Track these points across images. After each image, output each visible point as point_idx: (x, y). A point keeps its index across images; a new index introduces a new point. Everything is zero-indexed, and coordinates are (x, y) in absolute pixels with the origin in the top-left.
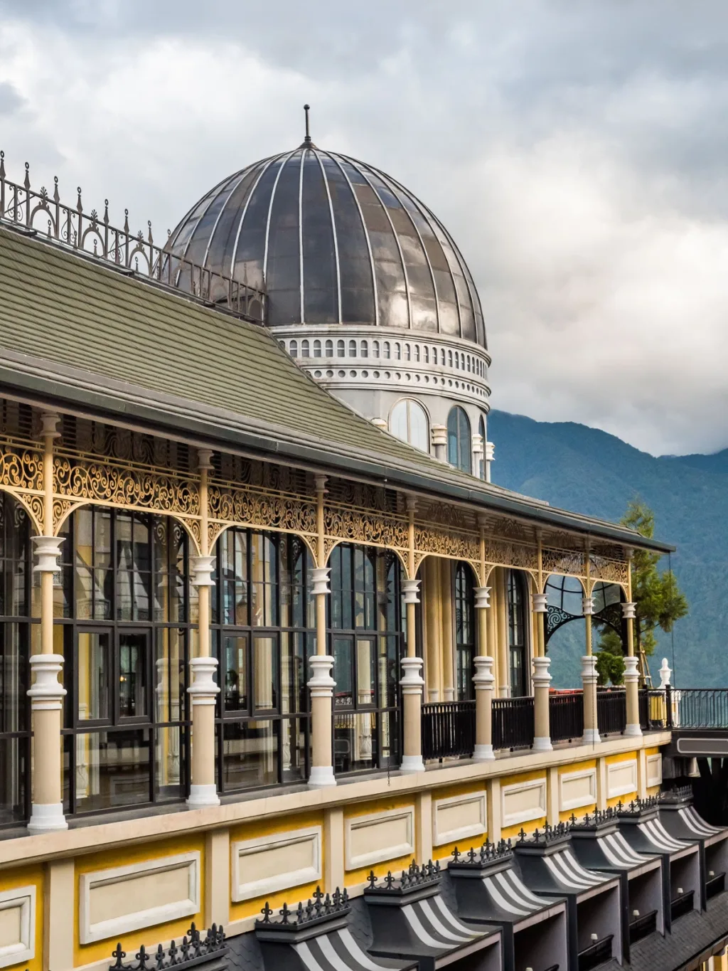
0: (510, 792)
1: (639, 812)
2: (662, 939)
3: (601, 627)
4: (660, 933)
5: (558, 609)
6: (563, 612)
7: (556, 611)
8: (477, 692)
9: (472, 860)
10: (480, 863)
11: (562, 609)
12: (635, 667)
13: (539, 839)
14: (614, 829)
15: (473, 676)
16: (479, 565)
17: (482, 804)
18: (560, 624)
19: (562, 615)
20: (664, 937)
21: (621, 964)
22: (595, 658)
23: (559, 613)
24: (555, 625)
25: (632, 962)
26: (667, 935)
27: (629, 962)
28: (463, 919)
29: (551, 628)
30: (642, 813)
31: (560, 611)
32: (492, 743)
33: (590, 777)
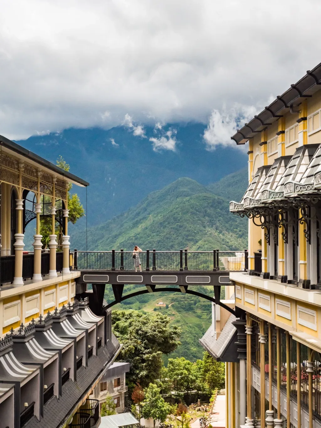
0: (28, 300)
1: (73, 309)
2: (85, 369)
3: (43, 221)
4: (84, 366)
5: (31, 211)
6: (33, 213)
7: (30, 212)
8: (16, 251)
9: (20, 334)
10: (24, 335)
11: (33, 212)
12: (68, 241)
13: (42, 323)
14: (65, 318)
15: (14, 243)
16: (19, 188)
17: (19, 307)
18: (32, 219)
19: (33, 215)
20: (86, 368)
21: (73, 382)
22: (42, 236)
23: (32, 214)
24: (29, 219)
25: (77, 381)
26: (87, 367)
27: (76, 381)
28: (22, 363)
29: (27, 220)
30: (75, 310)
31: (32, 213)
32: (23, 277)
33: (53, 293)
